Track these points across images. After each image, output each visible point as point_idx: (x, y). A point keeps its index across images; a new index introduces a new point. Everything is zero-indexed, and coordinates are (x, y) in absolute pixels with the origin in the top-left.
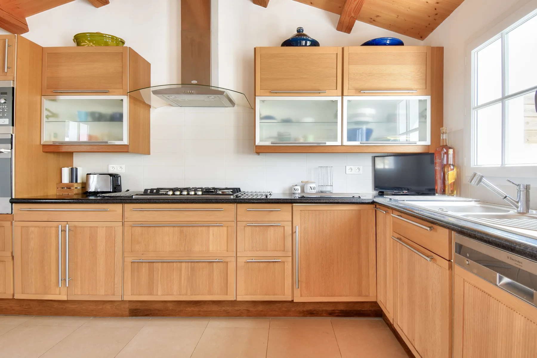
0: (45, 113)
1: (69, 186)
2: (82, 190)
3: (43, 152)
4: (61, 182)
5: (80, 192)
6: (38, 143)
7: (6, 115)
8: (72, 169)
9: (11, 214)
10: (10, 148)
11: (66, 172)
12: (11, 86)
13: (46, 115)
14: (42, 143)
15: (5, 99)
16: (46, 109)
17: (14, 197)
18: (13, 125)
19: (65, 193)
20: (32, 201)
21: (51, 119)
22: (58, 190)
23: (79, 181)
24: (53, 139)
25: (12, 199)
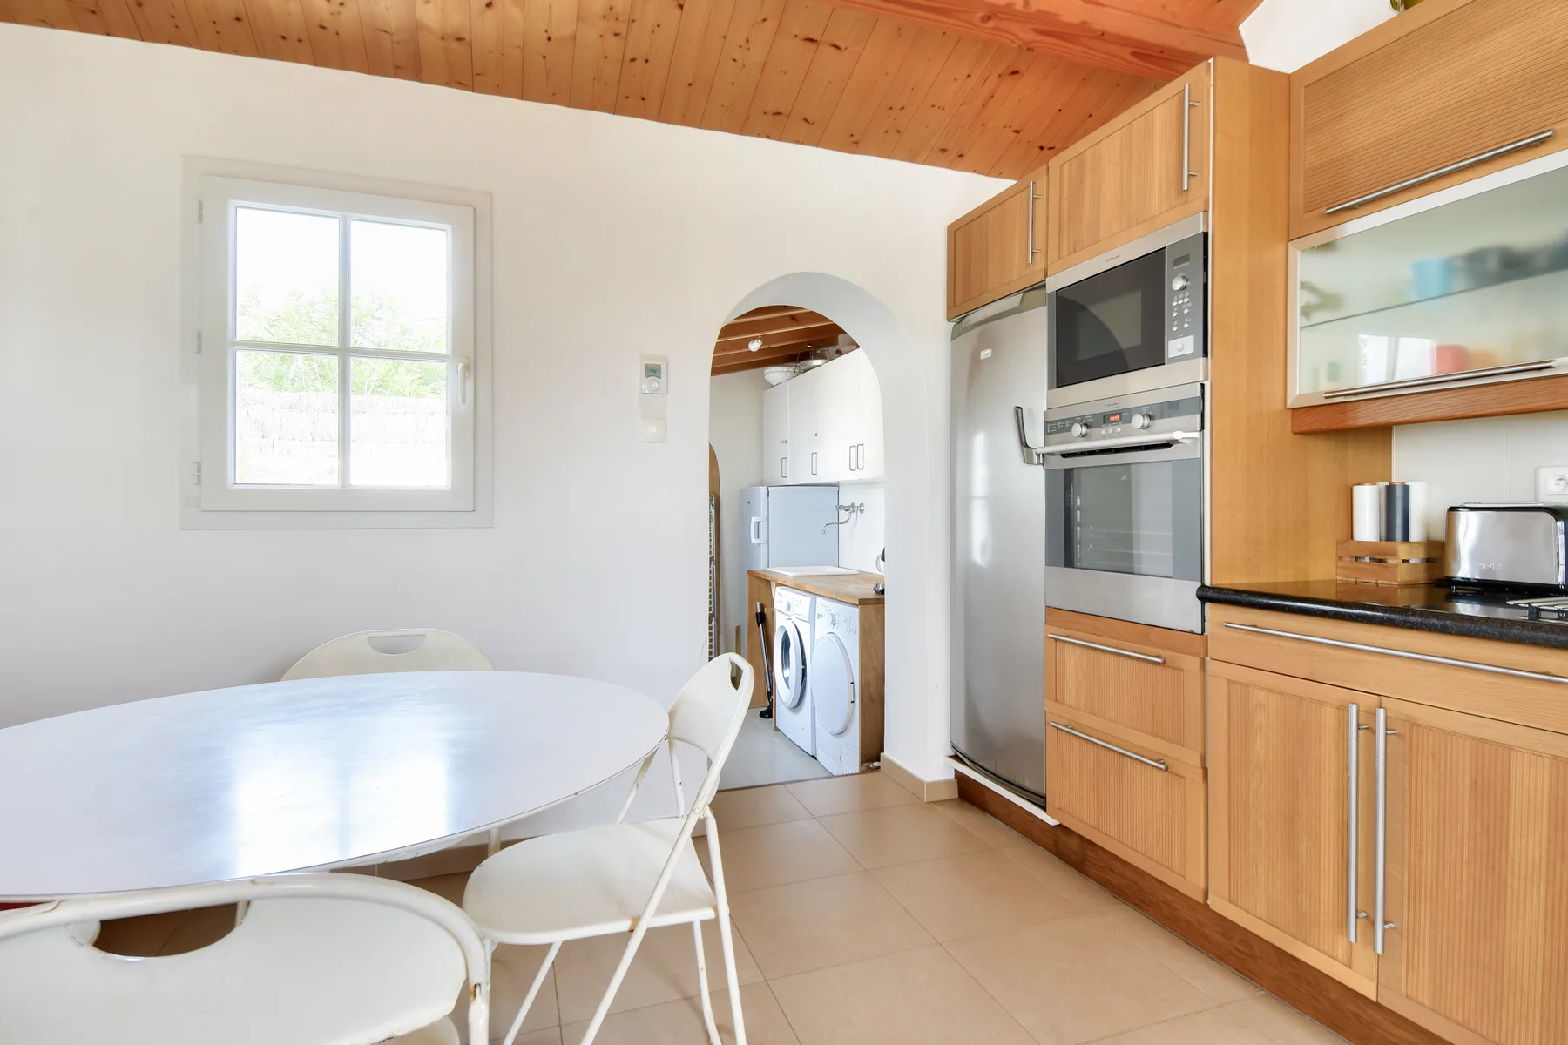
0: (1299, 298)
1: (1380, 554)
2: (1429, 570)
3: (1294, 433)
4: (1352, 538)
5: (1421, 576)
6: (1278, 405)
7: (1186, 326)
8: (1390, 490)
9: (1202, 634)
10: (1198, 428)
11: (1367, 501)
12: (1199, 229)
13: (1303, 304)
14: (1289, 405)
15: (1184, 277)
16: (1303, 285)
17: (1208, 583)
18: (1205, 354)
19: (1368, 576)
20: (1261, 600)
21: (1318, 317)
22: (1340, 564)
23: (1416, 534)
24: (1325, 386)
25: (1203, 586)
